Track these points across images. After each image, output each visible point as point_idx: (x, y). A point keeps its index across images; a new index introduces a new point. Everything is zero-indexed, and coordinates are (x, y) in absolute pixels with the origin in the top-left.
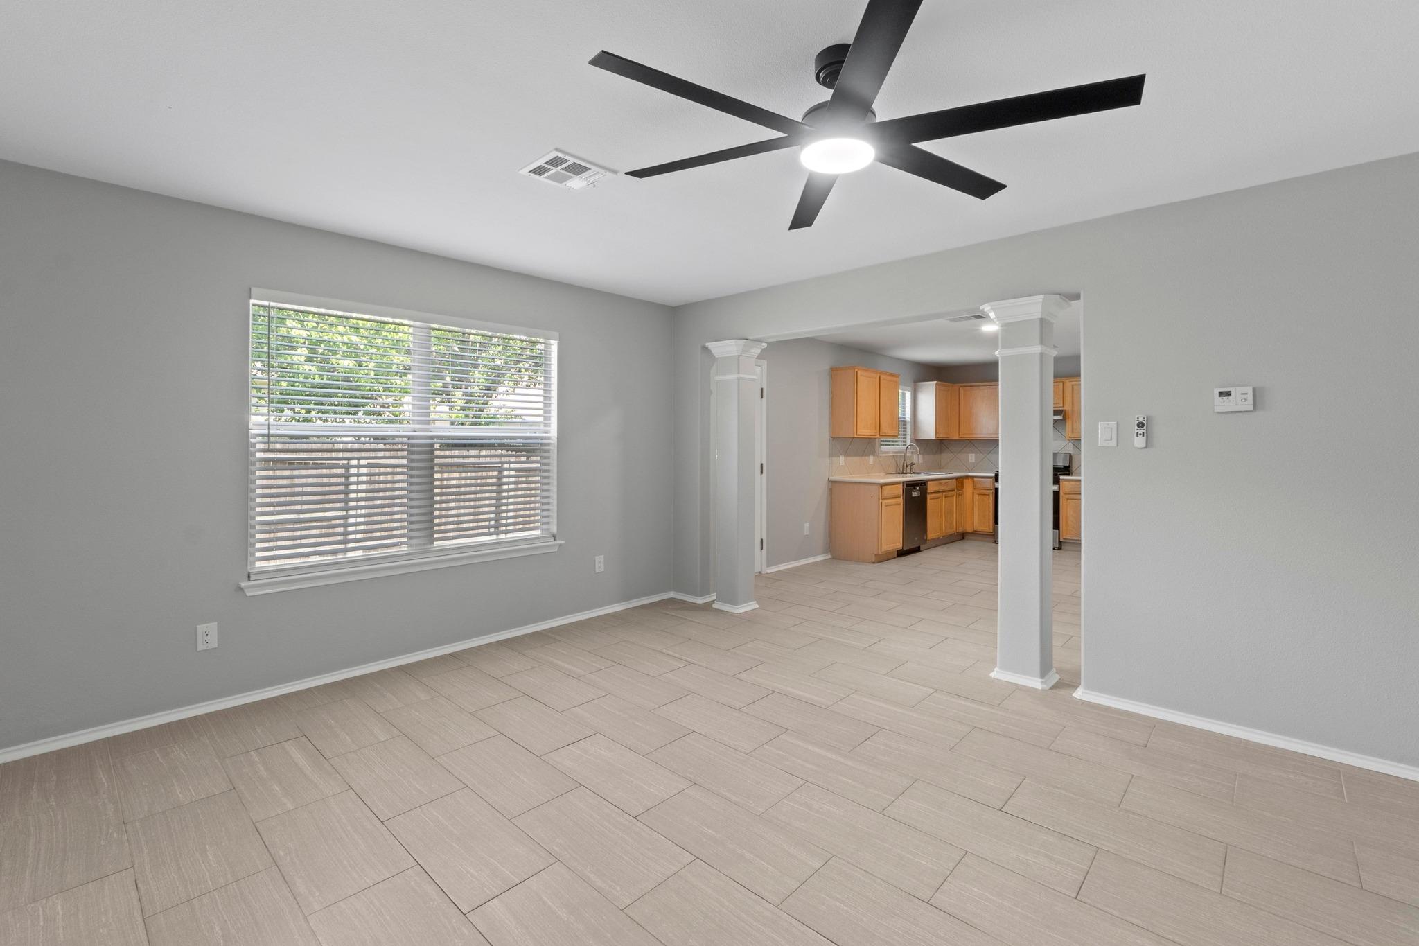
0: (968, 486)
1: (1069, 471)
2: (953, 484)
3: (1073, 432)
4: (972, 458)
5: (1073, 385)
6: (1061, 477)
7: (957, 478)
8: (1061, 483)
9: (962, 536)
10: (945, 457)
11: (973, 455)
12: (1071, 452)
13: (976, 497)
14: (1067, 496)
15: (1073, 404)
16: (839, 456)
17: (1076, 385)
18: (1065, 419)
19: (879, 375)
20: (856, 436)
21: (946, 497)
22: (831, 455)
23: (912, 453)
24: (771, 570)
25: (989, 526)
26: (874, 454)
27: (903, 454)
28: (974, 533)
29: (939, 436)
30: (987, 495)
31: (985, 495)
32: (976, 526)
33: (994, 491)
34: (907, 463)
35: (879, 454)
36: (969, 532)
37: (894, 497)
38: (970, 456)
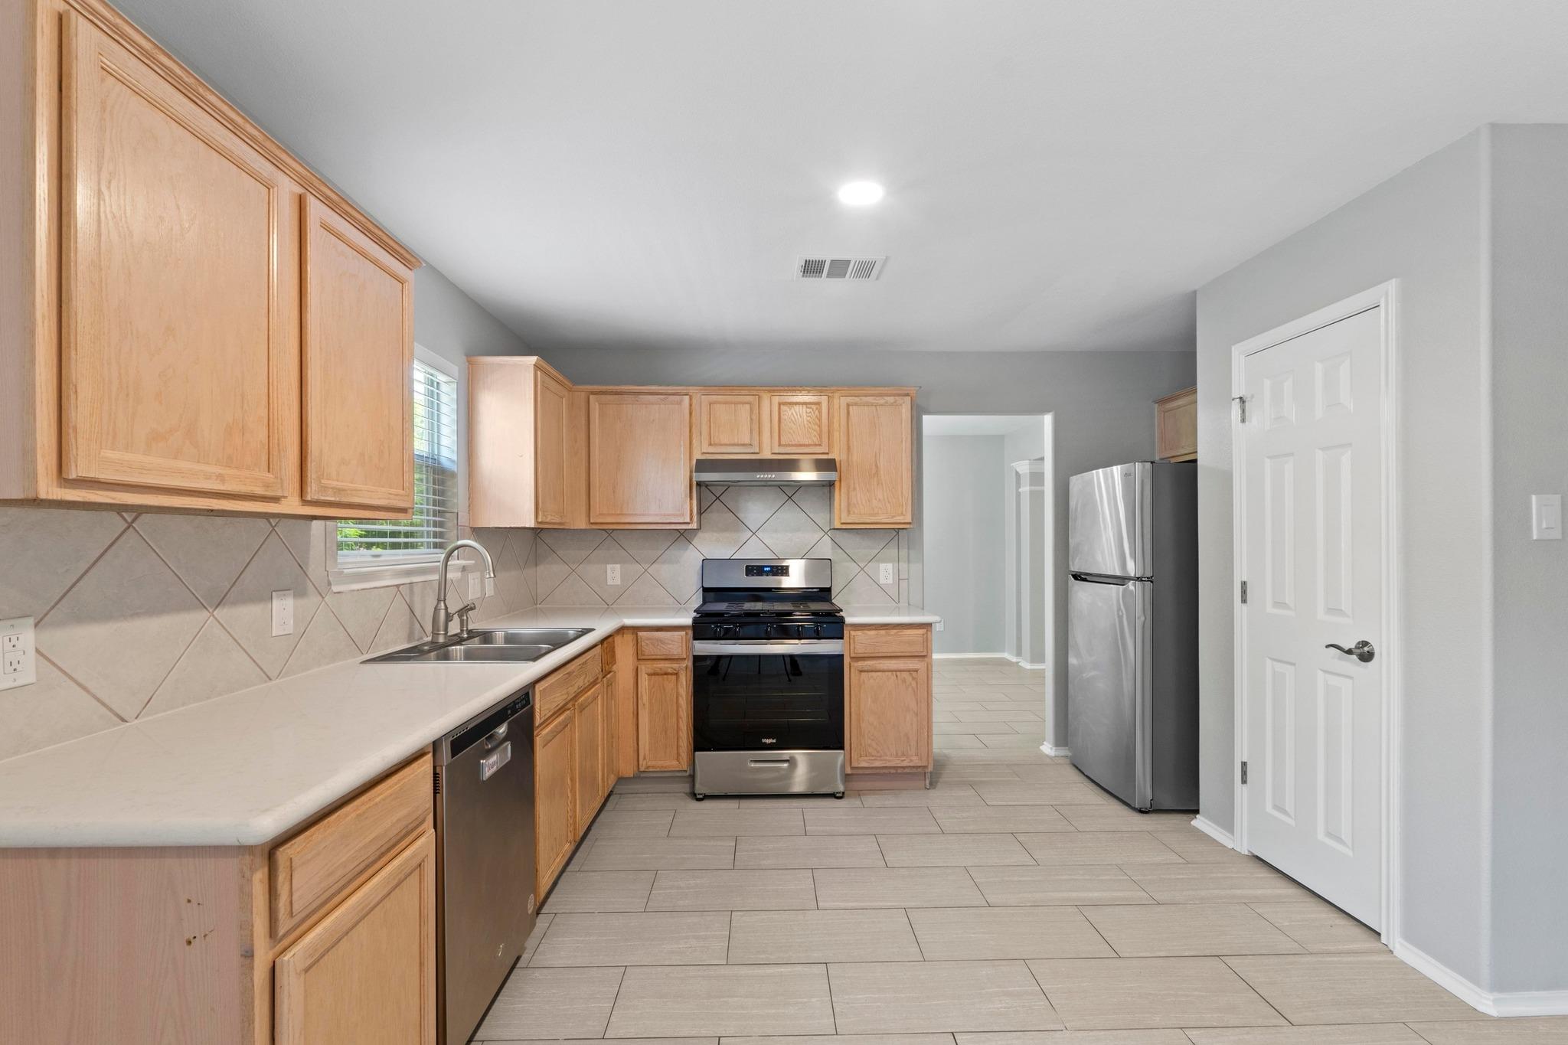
3: (849, 511)
4: (614, 574)
5: (848, 405)
6: (848, 620)
7: (604, 640)
8: (847, 634)
10: (550, 572)
11: (618, 566)
12: (830, 557)
13: (644, 681)
14: (861, 664)
15: (849, 447)
17: (853, 405)
18: (833, 479)
20: (46, 488)
21: (581, 711)
23: (464, 569)
25: (678, 754)
26: (298, 588)
27: (436, 577)
28: (639, 777)
29: (544, 520)
30: (672, 674)
31: (666, 674)
32: (645, 759)
33: (690, 663)
34: (446, 608)
35: (329, 584)
36: (627, 776)
37: (378, 853)
38: (609, 571)
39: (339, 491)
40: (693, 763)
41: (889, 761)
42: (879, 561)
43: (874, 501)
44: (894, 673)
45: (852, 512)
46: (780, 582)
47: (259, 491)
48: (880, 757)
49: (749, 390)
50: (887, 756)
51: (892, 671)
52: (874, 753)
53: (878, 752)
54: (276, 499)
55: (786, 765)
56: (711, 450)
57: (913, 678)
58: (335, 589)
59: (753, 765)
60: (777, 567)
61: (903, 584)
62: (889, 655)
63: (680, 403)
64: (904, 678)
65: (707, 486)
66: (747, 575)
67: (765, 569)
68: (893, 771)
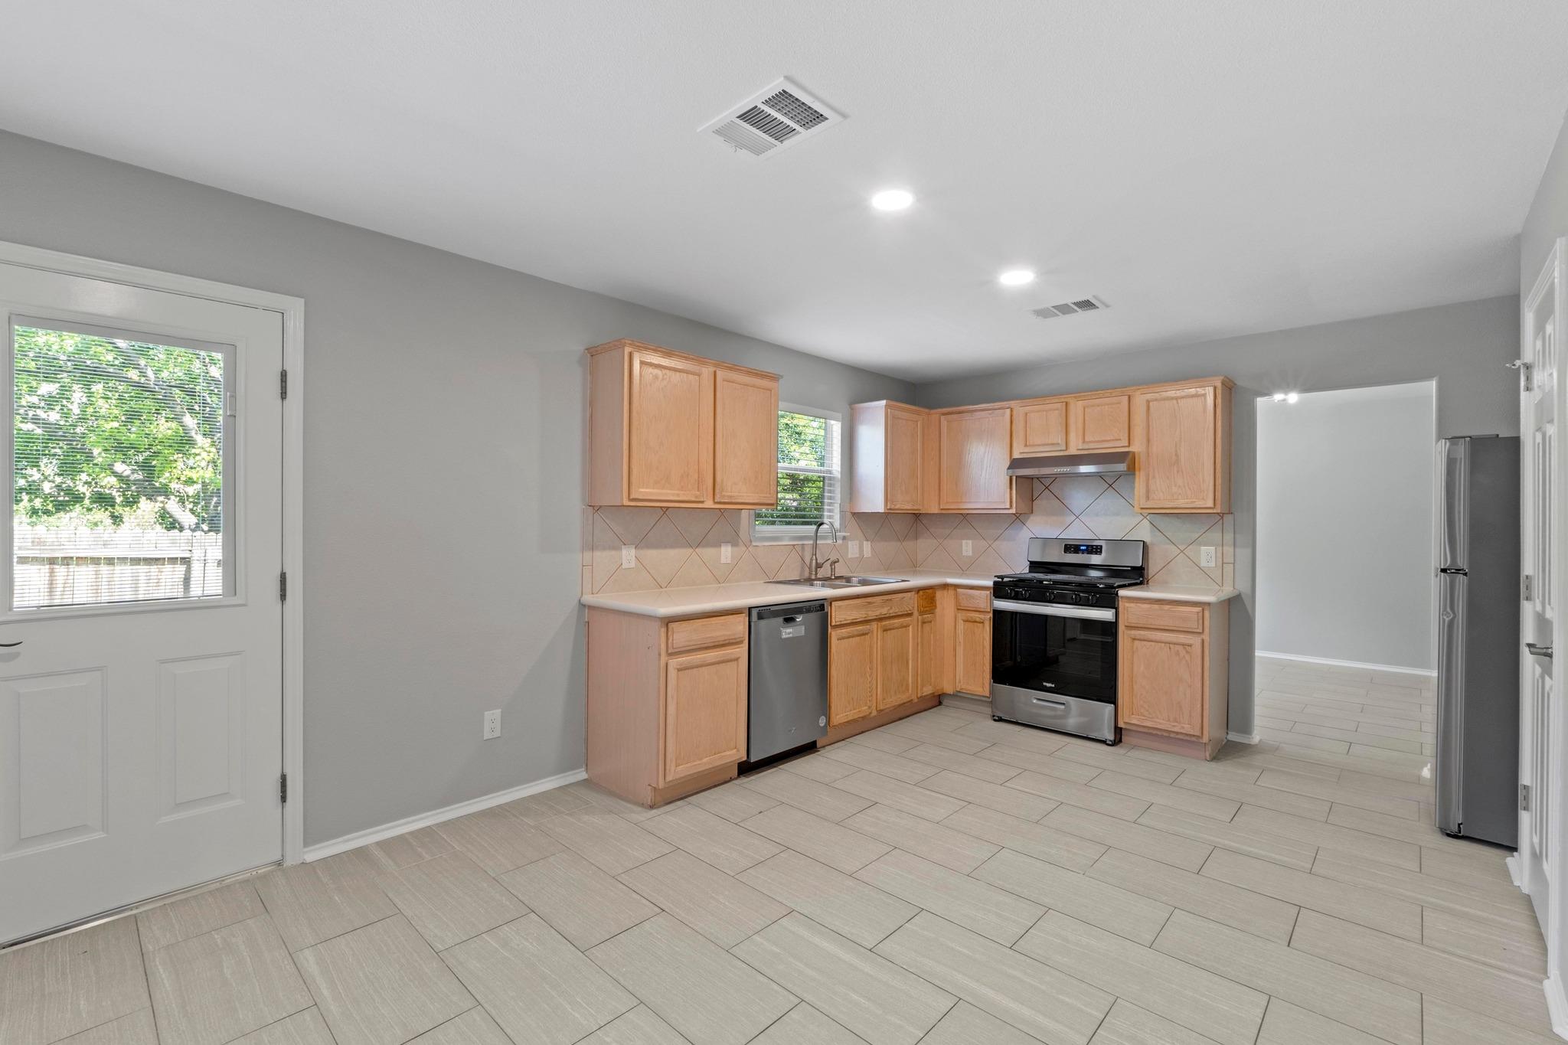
0: (945, 604)
1: (1142, 575)
2: (912, 602)
3: (1148, 498)
4: (967, 547)
5: (1148, 402)
6: (1122, 592)
7: (919, 590)
8: (1121, 605)
9: (938, 700)
10: (924, 546)
11: (970, 542)
12: (1147, 540)
13: (961, 625)
14: (1133, 632)
15: (1148, 441)
16: (619, 549)
17: (1153, 400)
18: (1132, 470)
19: (712, 369)
20: (626, 502)
21: (885, 630)
22: (590, 546)
23: (844, 538)
24: (314, 854)
25: (983, 684)
26: (734, 542)
27: (811, 542)
28: (957, 696)
29: (893, 507)
30: (980, 623)
31: (976, 622)
32: (960, 682)
33: (991, 615)
34: (816, 559)
35: (751, 541)
36: (949, 693)
37: (713, 644)
38: (963, 544)
39: (731, 497)
40: (992, 692)
41: (1160, 724)
42: (1200, 544)
43: (1173, 488)
44: (1168, 645)
45: (1150, 498)
46: (1090, 559)
47: (693, 499)
48: (1152, 718)
49: (1058, 398)
50: (1158, 718)
51: (1166, 643)
52: (1146, 713)
53: (1150, 714)
54: (702, 502)
55: (1063, 707)
56: (1027, 450)
57: (1187, 652)
58: (754, 544)
59: (1035, 701)
60: (1092, 546)
61: (1229, 569)
62: (1163, 627)
63: (1003, 415)
64: (1178, 651)
65: (1038, 478)
66: (1065, 552)
67: (1082, 548)
68: (1165, 734)
